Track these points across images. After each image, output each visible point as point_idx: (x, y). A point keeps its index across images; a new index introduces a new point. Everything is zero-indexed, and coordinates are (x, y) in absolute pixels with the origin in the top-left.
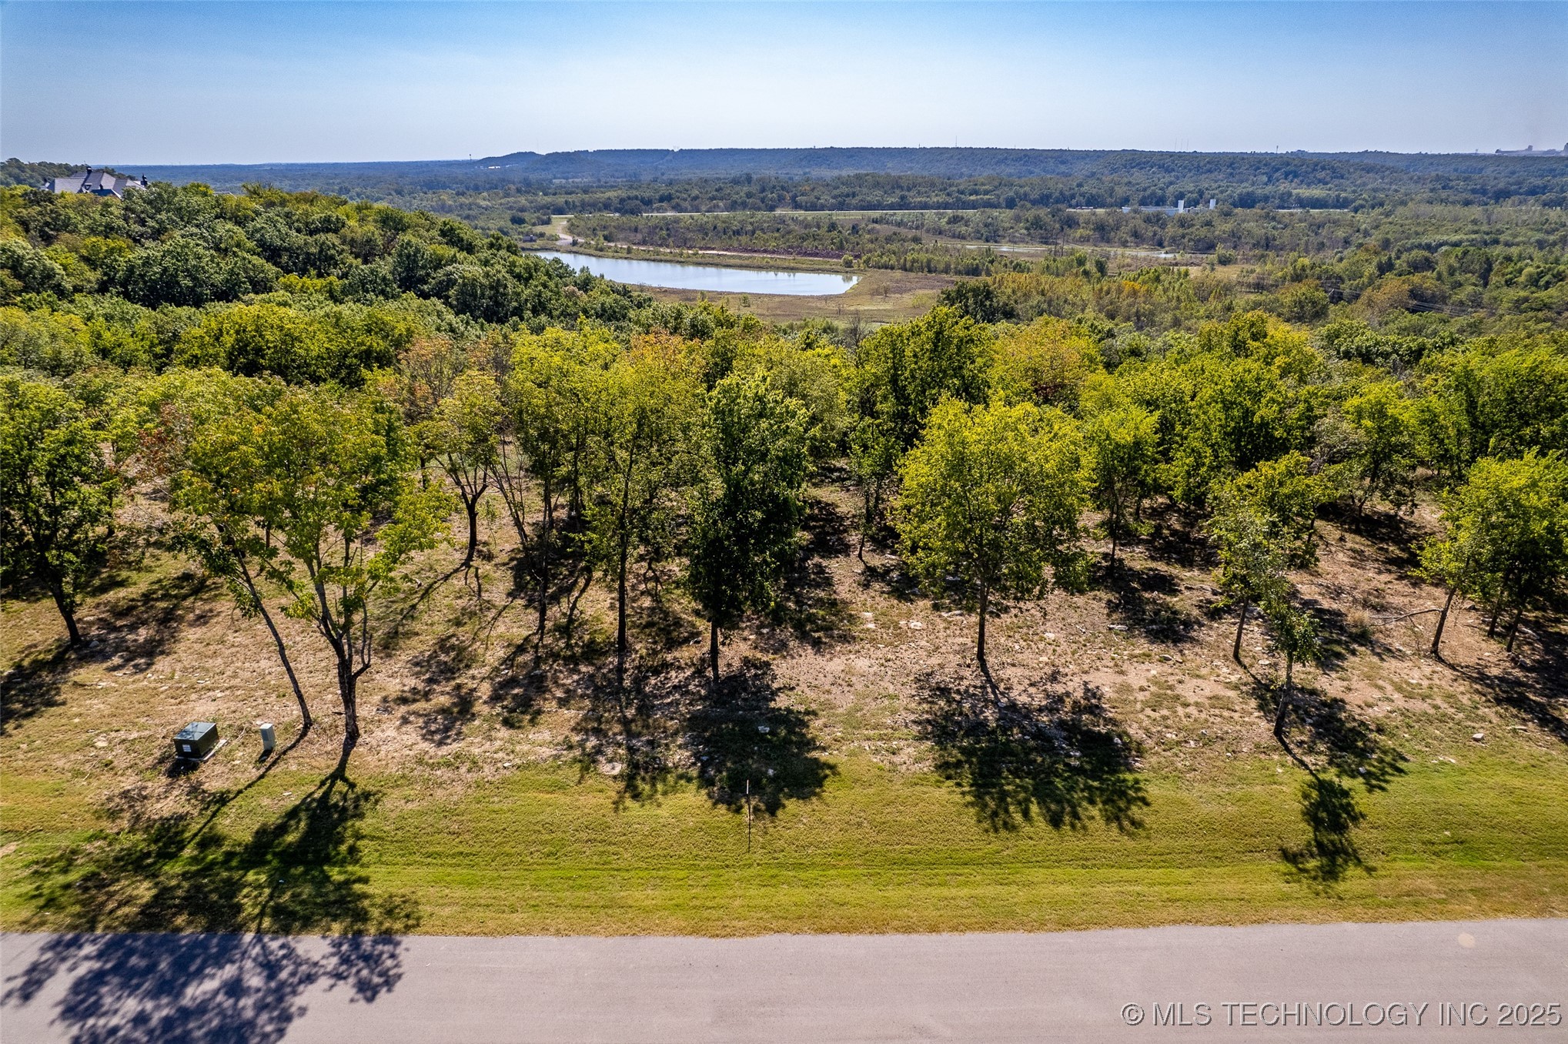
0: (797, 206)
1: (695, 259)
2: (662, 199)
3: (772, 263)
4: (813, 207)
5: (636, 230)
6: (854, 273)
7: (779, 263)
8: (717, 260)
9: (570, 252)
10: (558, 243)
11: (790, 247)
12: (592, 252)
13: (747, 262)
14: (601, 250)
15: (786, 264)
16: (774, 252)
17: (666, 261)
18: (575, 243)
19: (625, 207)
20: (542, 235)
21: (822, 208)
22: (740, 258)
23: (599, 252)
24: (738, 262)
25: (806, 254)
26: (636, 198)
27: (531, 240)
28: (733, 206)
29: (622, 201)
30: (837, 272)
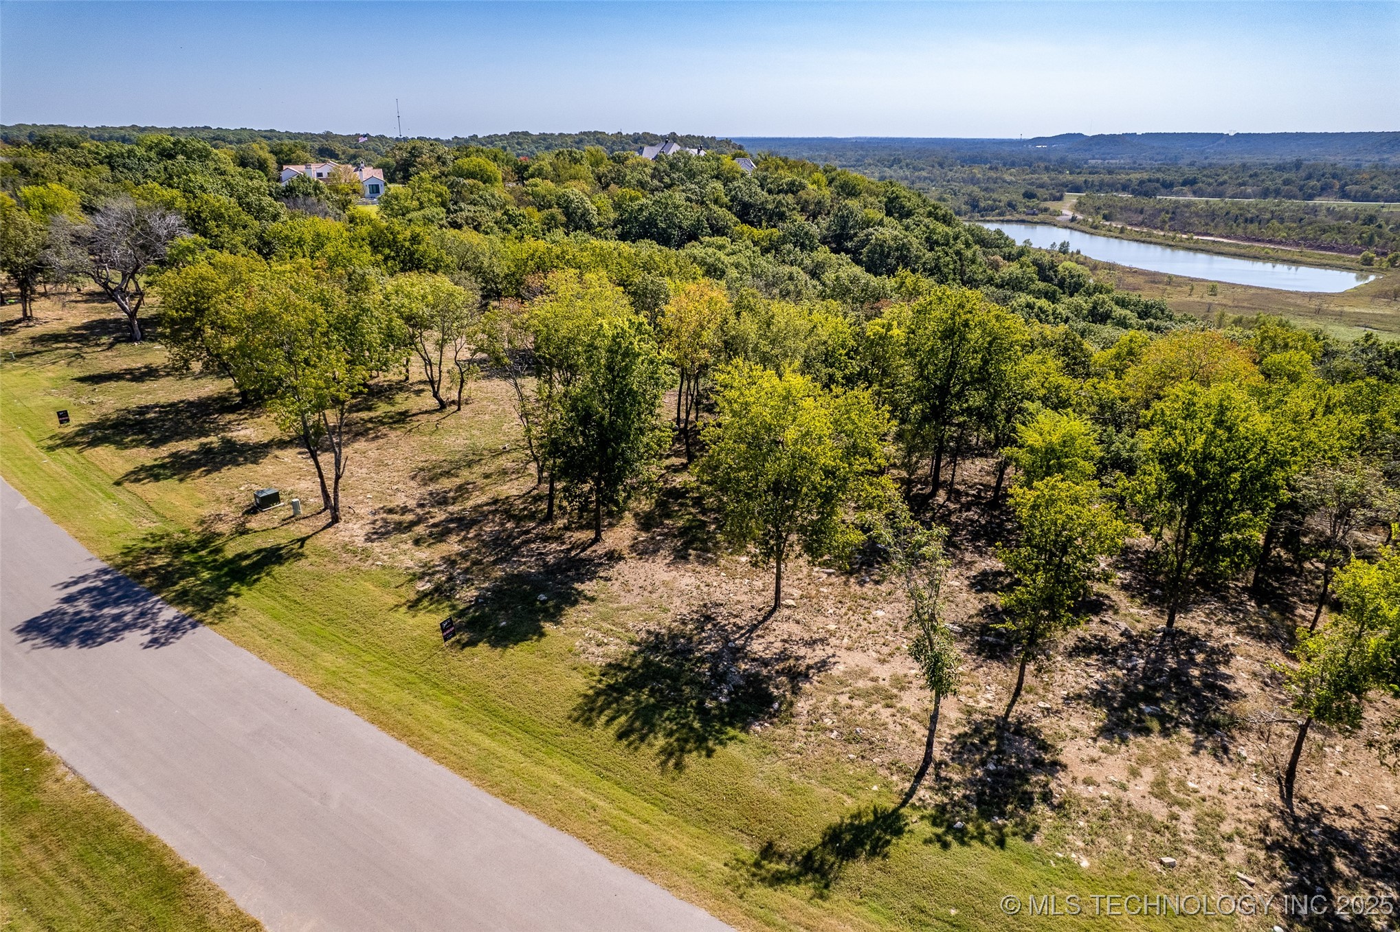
0: (1345, 195)
1: (1187, 244)
2: (1184, 184)
3: (1272, 253)
4: (1365, 197)
5: (1141, 212)
6: (1371, 272)
7: (1280, 254)
8: (1211, 247)
9: (1066, 227)
10: (1058, 218)
11: (1305, 239)
12: (1087, 229)
13: (1243, 251)
14: (1096, 228)
15: (1289, 256)
16: (1280, 243)
17: (1156, 243)
18: (1073, 219)
19: (1142, 189)
20: (1046, 210)
21: (1377, 198)
22: (1237, 246)
23: (1094, 230)
24: (1233, 250)
25: (1320, 248)
26: (1158, 180)
27: (1034, 214)
28: (1265, 194)
29: (1142, 182)
30: (1349, 269)
